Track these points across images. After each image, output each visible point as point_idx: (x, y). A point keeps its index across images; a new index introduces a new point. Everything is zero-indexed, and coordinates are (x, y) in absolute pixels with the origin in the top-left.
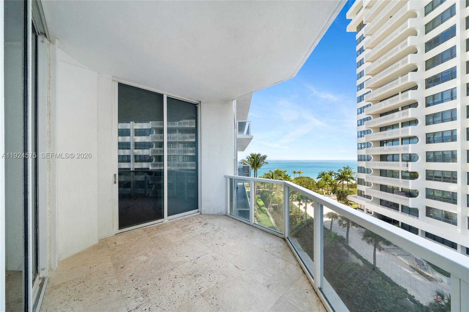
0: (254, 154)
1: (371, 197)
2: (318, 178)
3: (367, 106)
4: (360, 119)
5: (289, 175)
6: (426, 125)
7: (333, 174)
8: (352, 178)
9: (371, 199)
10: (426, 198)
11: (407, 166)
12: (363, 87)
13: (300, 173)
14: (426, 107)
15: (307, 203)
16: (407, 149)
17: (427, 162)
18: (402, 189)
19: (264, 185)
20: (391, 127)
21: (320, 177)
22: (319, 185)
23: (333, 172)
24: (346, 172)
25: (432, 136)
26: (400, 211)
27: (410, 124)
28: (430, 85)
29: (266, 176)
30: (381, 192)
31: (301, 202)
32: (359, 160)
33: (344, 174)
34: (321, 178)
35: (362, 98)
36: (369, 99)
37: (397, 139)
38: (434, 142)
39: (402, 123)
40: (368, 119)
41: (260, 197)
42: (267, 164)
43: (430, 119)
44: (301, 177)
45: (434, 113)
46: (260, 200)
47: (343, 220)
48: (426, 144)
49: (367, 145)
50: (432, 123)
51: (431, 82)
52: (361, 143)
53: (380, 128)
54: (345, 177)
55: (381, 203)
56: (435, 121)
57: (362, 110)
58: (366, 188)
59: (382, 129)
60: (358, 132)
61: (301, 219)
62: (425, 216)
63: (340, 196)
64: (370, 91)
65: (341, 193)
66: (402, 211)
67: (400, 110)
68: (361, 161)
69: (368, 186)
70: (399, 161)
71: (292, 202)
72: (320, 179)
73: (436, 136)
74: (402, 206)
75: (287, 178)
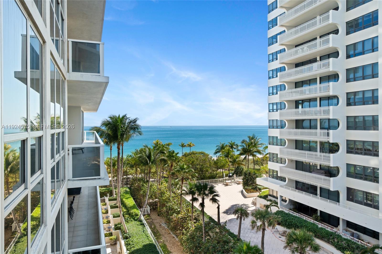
0: (117, 116)
1: (285, 178)
2: (216, 153)
3: (280, 51)
4: (272, 69)
5: (176, 152)
6: (347, 82)
7: (235, 147)
8: (259, 152)
9: (285, 181)
10: (347, 176)
11: (328, 136)
12: (277, 25)
13: (190, 146)
14: (347, 58)
15: (205, 197)
16: (328, 112)
17: (347, 129)
18: (320, 165)
19: (135, 169)
20: (308, 82)
21: (219, 152)
22: (219, 164)
23: (234, 143)
24: (252, 143)
25: (353, 97)
26: (318, 196)
27: (329, 79)
28: (351, 30)
29: (139, 155)
30: (297, 170)
31: (196, 196)
32: (270, 127)
33: (249, 146)
34: (221, 153)
35: (274, 40)
36: (284, 42)
37: (315, 99)
38: (355, 105)
39: (320, 78)
40: (282, 69)
41: (128, 190)
42: (140, 135)
43: (350, 75)
44: (193, 153)
45: (355, 67)
46: (128, 195)
47: (257, 220)
48: (347, 106)
49: (281, 106)
50: (353, 79)
51: (351, 27)
52: (273, 103)
53: (296, 83)
54: (250, 151)
55: (297, 186)
56: (356, 77)
57: (275, 57)
58: (280, 167)
59: (298, 84)
60: (269, 87)
61: (195, 223)
62: (346, 201)
63: (247, 180)
64: (284, 31)
65: (249, 175)
66: (320, 196)
67: (318, 61)
68: (273, 128)
69: (281, 163)
70: (317, 129)
71: (181, 197)
72: (218, 154)
73: (357, 97)
74: (321, 188)
75: (173, 156)
